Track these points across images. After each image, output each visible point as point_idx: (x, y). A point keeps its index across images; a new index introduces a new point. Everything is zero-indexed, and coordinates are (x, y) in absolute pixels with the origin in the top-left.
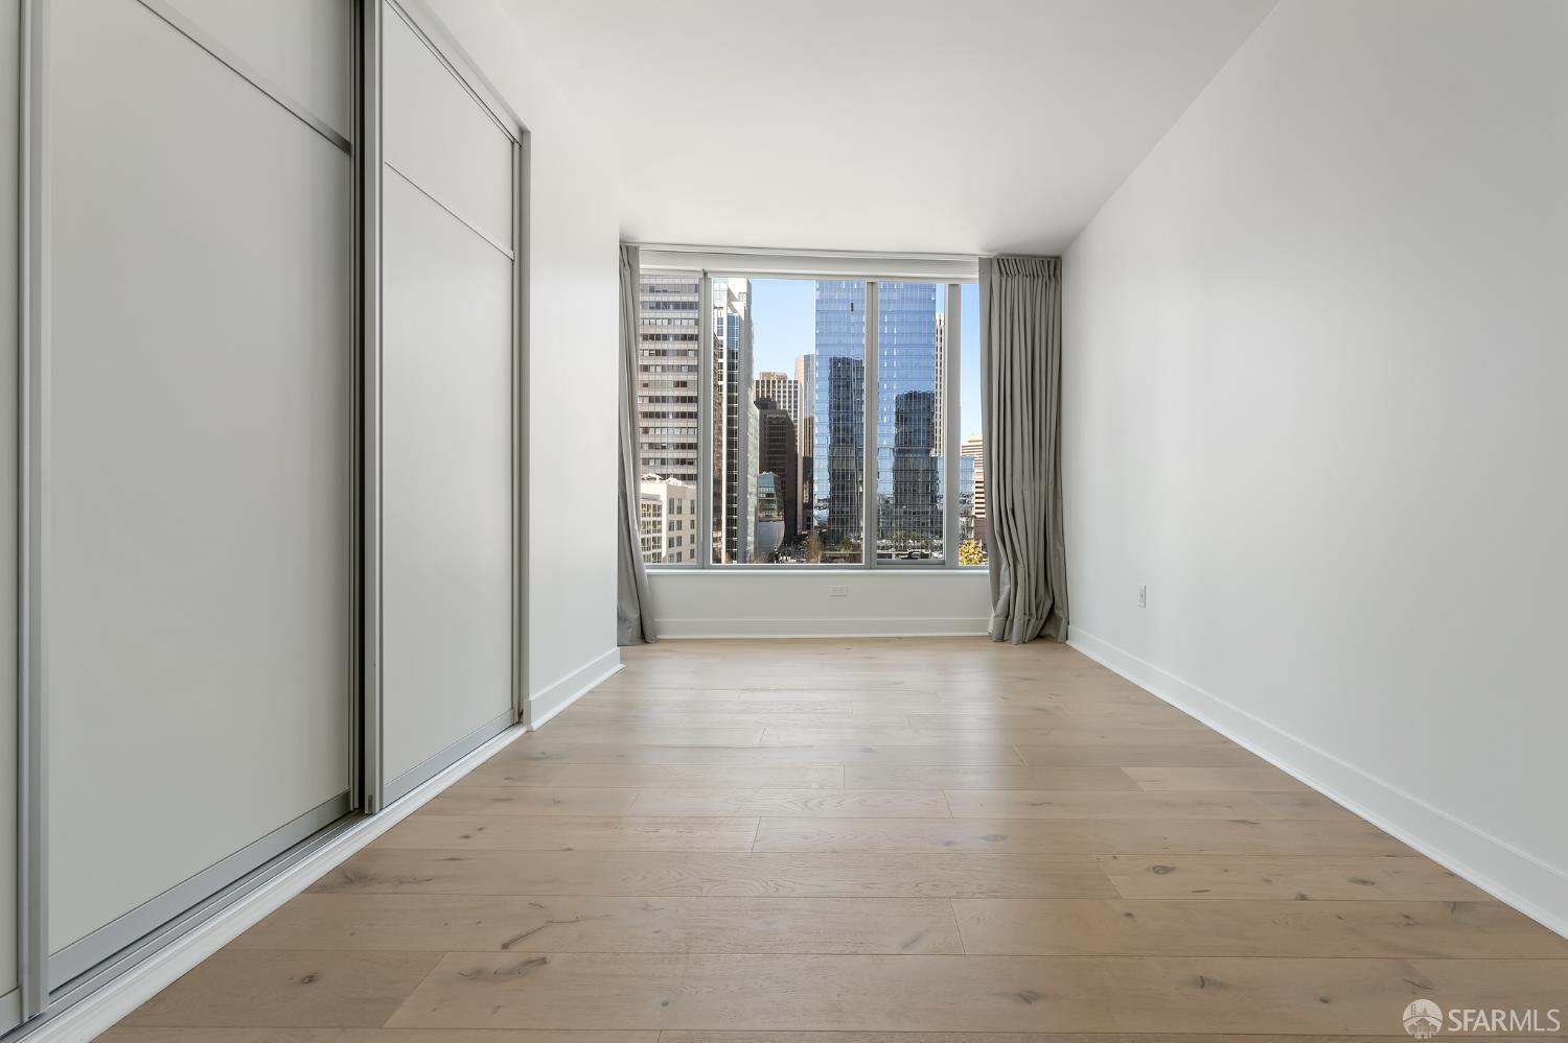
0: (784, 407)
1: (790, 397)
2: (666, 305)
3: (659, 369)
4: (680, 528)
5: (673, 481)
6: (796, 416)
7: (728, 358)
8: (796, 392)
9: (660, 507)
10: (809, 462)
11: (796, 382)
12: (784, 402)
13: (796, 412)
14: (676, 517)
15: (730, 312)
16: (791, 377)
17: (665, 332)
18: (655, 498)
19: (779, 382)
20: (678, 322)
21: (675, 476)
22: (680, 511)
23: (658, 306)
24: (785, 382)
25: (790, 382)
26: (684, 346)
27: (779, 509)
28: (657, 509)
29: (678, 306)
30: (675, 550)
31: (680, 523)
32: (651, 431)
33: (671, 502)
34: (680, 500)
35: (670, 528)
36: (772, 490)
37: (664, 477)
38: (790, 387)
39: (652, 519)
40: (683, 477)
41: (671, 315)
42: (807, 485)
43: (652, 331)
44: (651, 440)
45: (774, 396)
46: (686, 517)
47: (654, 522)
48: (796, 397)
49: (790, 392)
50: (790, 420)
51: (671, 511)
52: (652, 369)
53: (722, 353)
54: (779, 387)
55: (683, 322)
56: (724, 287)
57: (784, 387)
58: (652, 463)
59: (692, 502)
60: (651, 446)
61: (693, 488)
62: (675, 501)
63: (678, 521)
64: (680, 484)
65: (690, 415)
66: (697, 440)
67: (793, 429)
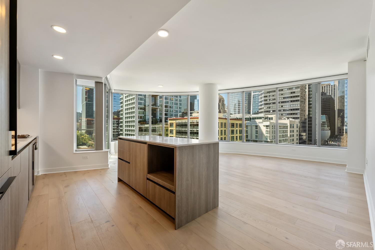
0: (329, 94)
1: (332, 90)
3: (286, 90)
4: (293, 132)
5: (291, 119)
6: (334, 96)
8: (334, 89)
10: (342, 110)
11: (334, 85)
12: (329, 92)
16: (332, 84)
18: (286, 124)
19: (327, 86)
21: (291, 118)
22: (293, 127)
27: (328, 126)
28: (287, 127)
30: (292, 138)
32: (284, 106)
33: (291, 125)
34: (293, 125)
35: (291, 132)
36: (325, 121)
37: (288, 118)
38: (332, 87)
40: (294, 118)
42: (340, 119)
45: (325, 91)
46: (295, 129)
47: (286, 131)
50: (332, 97)
51: (291, 127)
52: (284, 90)
54: (327, 88)
57: (329, 87)
58: (284, 115)
59: (297, 125)
60: (284, 110)
61: (297, 121)
62: (292, 125)
63: (293, 130)
64: (293, 120)
65: (296, 101)
66: (299, 107)
67: (333, 101)
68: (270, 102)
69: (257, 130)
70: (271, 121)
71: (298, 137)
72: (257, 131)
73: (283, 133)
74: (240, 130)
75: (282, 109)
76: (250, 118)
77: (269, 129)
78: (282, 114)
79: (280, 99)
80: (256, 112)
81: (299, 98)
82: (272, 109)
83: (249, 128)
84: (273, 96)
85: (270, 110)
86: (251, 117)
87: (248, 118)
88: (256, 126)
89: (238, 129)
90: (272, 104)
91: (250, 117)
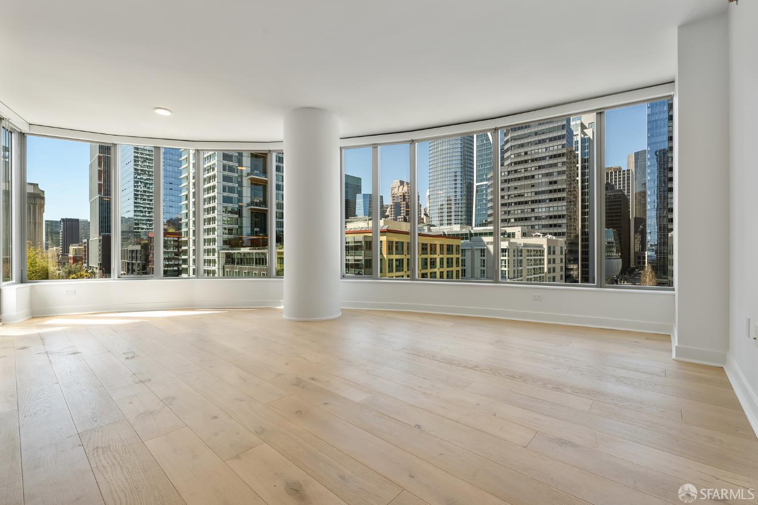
0: (620, 187)
1: (624, 180)
2: (544, 141)
3: (540, 176)
4: (554, 262)
5: (550, 236)
6: (628, 192)
7: (582, 163)
8: (628, 177)
9: (543, 251)
10: (641, 221)
11: (628, 170)
12: (620, 184)
13: (628, 189)
14: (552, 257)
15: (582, 136)
16: (624, 168)
17: (544, 155)
18: (541, 246)
19: (616, 172)
20: (551, 149)
21: (550, 234)
22: (554, 253)
23: (540, 142)
24: (620, 172)
25: (624, 171)
26: (554, 161)
27: (617, 251)
28: (542, 253)
29: (551, 140)
30: (552, 275)
31: (554, 260)
32: (536, 210)
33: (549, 248)
34: (554, 247)
35: (549, 262)
36: (613, 240)
37: (544, 234)
38: (624, 174)
39: (539, 258)
40: (555, 234)
41: (547, 145)
42: (639, 237)
43: (536, 156)
44: (536, 215)
45: (611, 181)
46: (558, 257)
47: (540, 259)
48: (628, 180)
49: (624, 178)
50: (624, 194)
51: (549, 253)
52: (536, 177)
53: (578, 161)
54: (616, 175)
55: (556, 147)
56: (579, 122)
57: (620, 175)
58: (537, 227)
59: (562, 248)
60: (536, 218)
61: (562, 240)
62: (552, 247)
63: (553, 259)
64: (554, 238)
65: (560, 199)
66: (565, 213)
67: (627, 201)
68: (509, 201)
69: (483, 258)
70: (512, 240)
71: (563, 273)
72: (484, 260)
73: (535, 265)
74: (448, 259)
75: (533, 215)
76: (471, 235)
77: (507, 256)
78: (533, 227)
79: (530, 195)
80: (483, 221)
81: (564, 195)
82: (512, 217)
83: (468, 254)
84: (516, 188)
85: (509, 217)
86: (472, 232)
87: (466, 234)
88: (481, 249)
89: (445, 256)
90: (513, 204)
91: (470, 231)
